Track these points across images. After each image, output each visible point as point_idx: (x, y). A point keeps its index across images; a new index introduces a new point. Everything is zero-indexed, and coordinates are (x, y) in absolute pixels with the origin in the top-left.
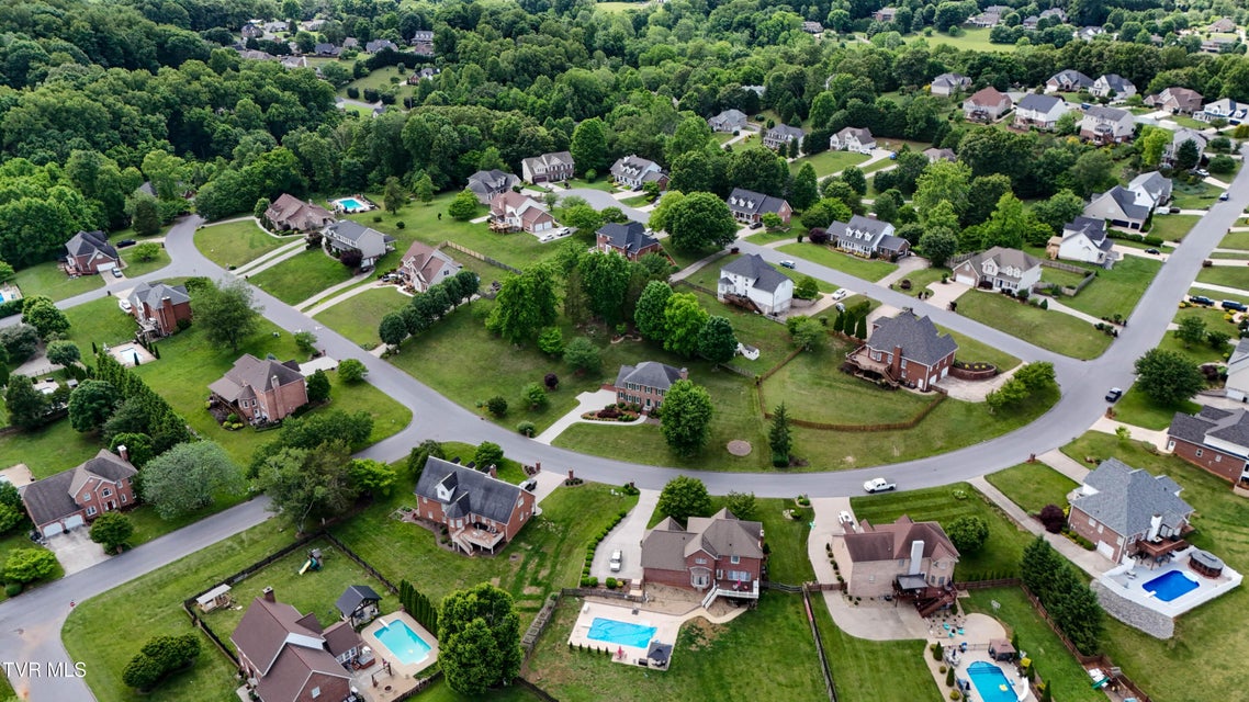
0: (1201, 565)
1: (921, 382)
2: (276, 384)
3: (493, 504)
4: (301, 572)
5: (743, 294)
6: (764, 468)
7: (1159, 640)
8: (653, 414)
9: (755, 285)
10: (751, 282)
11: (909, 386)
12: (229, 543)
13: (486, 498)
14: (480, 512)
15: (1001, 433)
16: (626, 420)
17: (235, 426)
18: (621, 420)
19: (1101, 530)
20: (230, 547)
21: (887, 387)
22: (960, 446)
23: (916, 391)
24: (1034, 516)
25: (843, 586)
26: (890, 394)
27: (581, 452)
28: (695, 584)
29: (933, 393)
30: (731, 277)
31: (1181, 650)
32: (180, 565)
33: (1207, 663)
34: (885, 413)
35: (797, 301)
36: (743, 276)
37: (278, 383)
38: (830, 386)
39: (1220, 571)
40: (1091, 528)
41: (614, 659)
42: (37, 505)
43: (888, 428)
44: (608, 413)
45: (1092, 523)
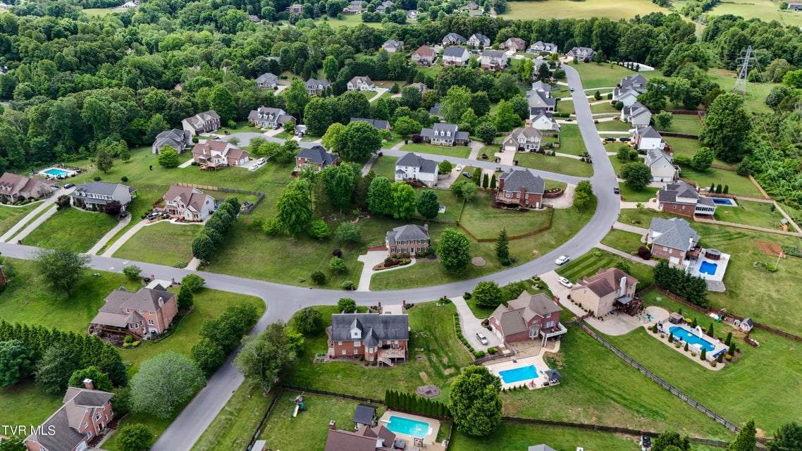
0: (713, 255)
1: (537, 204)
2: (161, 304)
3: (393, 330)
4: (295, 415)
5: (413, 177)
6: (500, 268)
7: (722, 293)
8: (417, 256)
9: (421, 170)
10: (418, 169)
11: (532, 207)
12: (223, 417)
13: (386, 327)
14: (387, 337)
15: (587, 220)
16: (405, 264)
17: (135, 343)
18: (401, 265)
19: (671, 251)
20: (226, 419)
21: (523, 211)
22: (577, 231)
23: (537, 209)
24: (635, 255)
25: (591, 314)
26: (527, 214)
27: (393, 290)
28: (533, 337)
29: (545, 208)
30: (403, 168)
31: (733, 294)
32: (203, 443)
33: (746, 296)
34: (532, 224)
35: (441, 175)
36: (412, 166)
37: (163, 303)
38: (495, 217)
39: (719, 256)
40: (665, 252)
41: (531, 388)
42: (52, 445)
43: (541, 231)
44: (389, 263)
45: (665, 249)
